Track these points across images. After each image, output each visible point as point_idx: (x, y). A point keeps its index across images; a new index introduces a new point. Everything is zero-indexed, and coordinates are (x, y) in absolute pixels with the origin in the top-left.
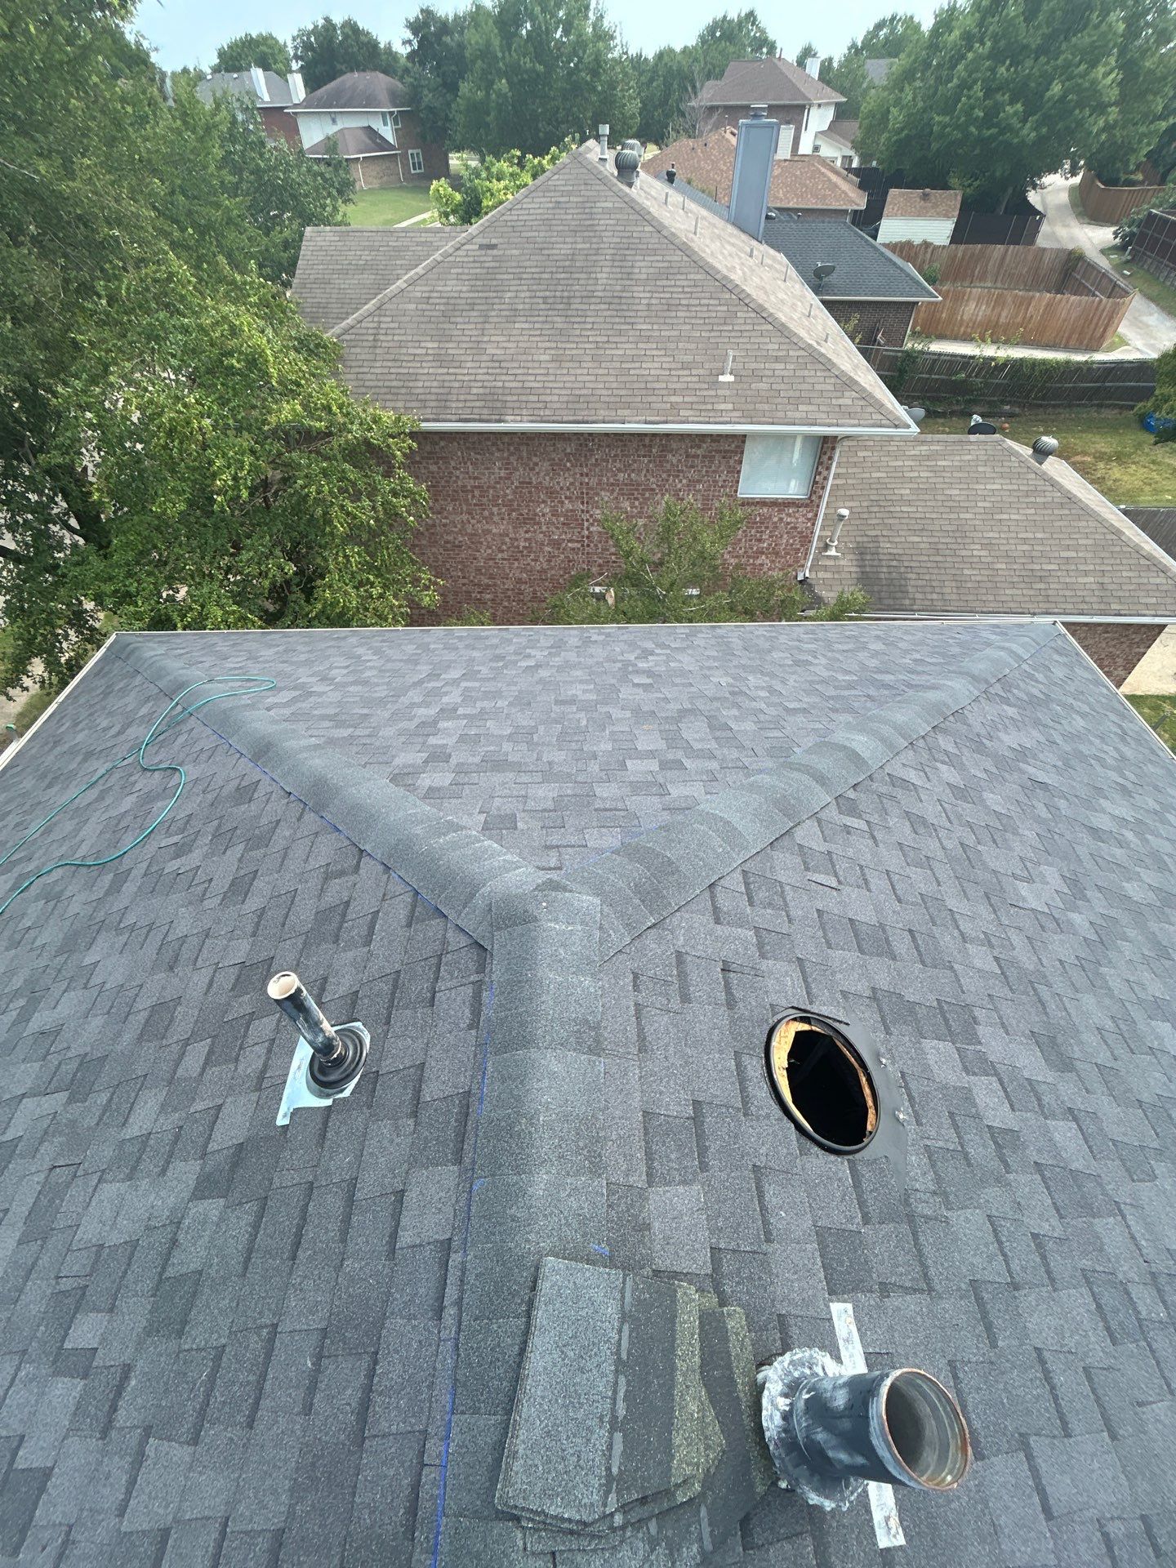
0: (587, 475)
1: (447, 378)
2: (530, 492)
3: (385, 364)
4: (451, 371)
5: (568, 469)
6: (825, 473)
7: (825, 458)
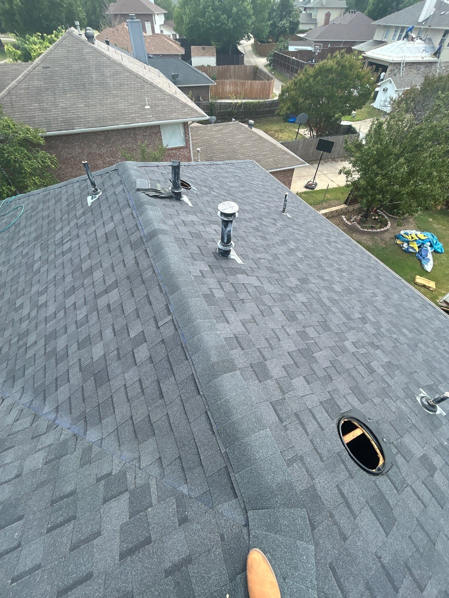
0: (111, 147)
1: (48, 116)
2: (92, 156)
3: (19, 113)
4: (48, 113)
5: (104, 146)
6: (188, 136)
7: (186, 131)
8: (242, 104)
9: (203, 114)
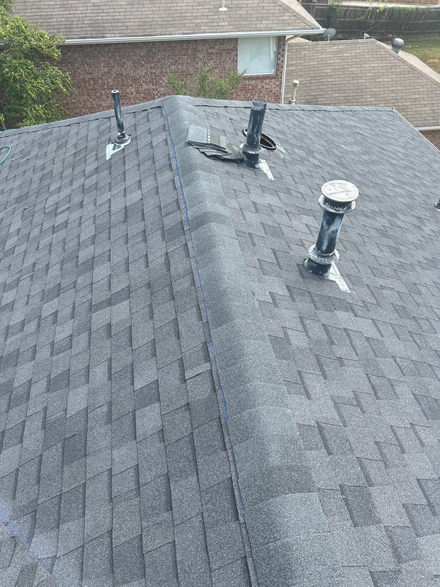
6: (282, 59)
7: (281, 50)
8: (385, 10)
9: (313, 25)
